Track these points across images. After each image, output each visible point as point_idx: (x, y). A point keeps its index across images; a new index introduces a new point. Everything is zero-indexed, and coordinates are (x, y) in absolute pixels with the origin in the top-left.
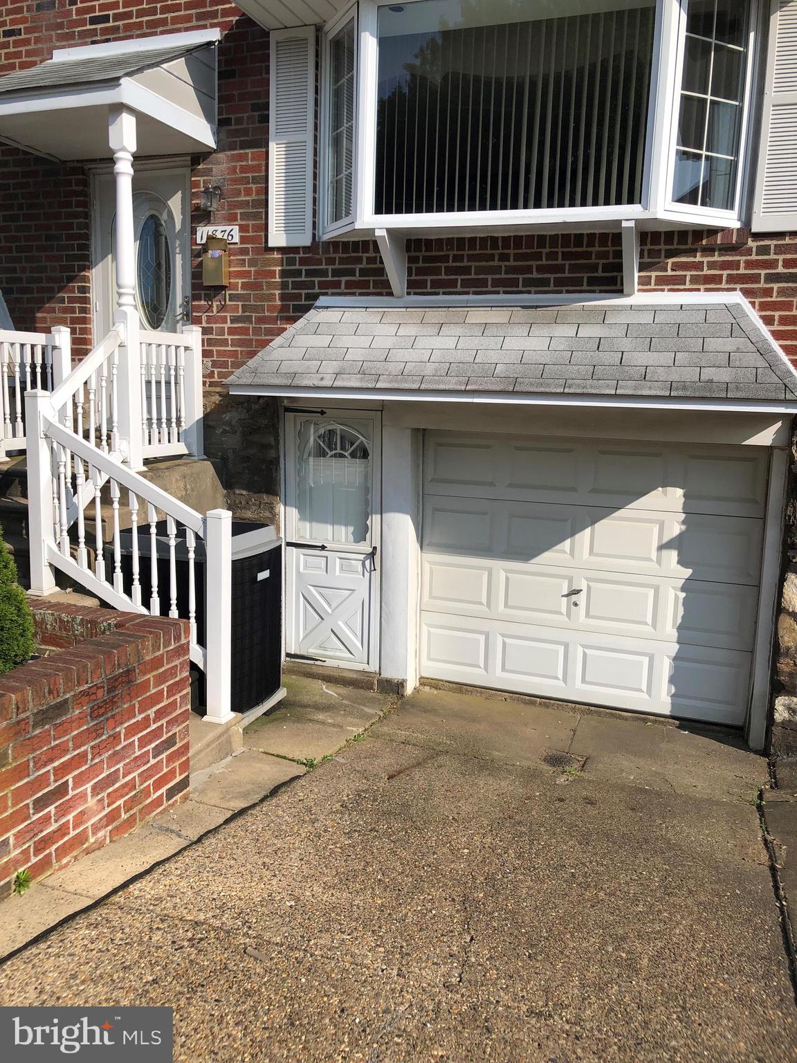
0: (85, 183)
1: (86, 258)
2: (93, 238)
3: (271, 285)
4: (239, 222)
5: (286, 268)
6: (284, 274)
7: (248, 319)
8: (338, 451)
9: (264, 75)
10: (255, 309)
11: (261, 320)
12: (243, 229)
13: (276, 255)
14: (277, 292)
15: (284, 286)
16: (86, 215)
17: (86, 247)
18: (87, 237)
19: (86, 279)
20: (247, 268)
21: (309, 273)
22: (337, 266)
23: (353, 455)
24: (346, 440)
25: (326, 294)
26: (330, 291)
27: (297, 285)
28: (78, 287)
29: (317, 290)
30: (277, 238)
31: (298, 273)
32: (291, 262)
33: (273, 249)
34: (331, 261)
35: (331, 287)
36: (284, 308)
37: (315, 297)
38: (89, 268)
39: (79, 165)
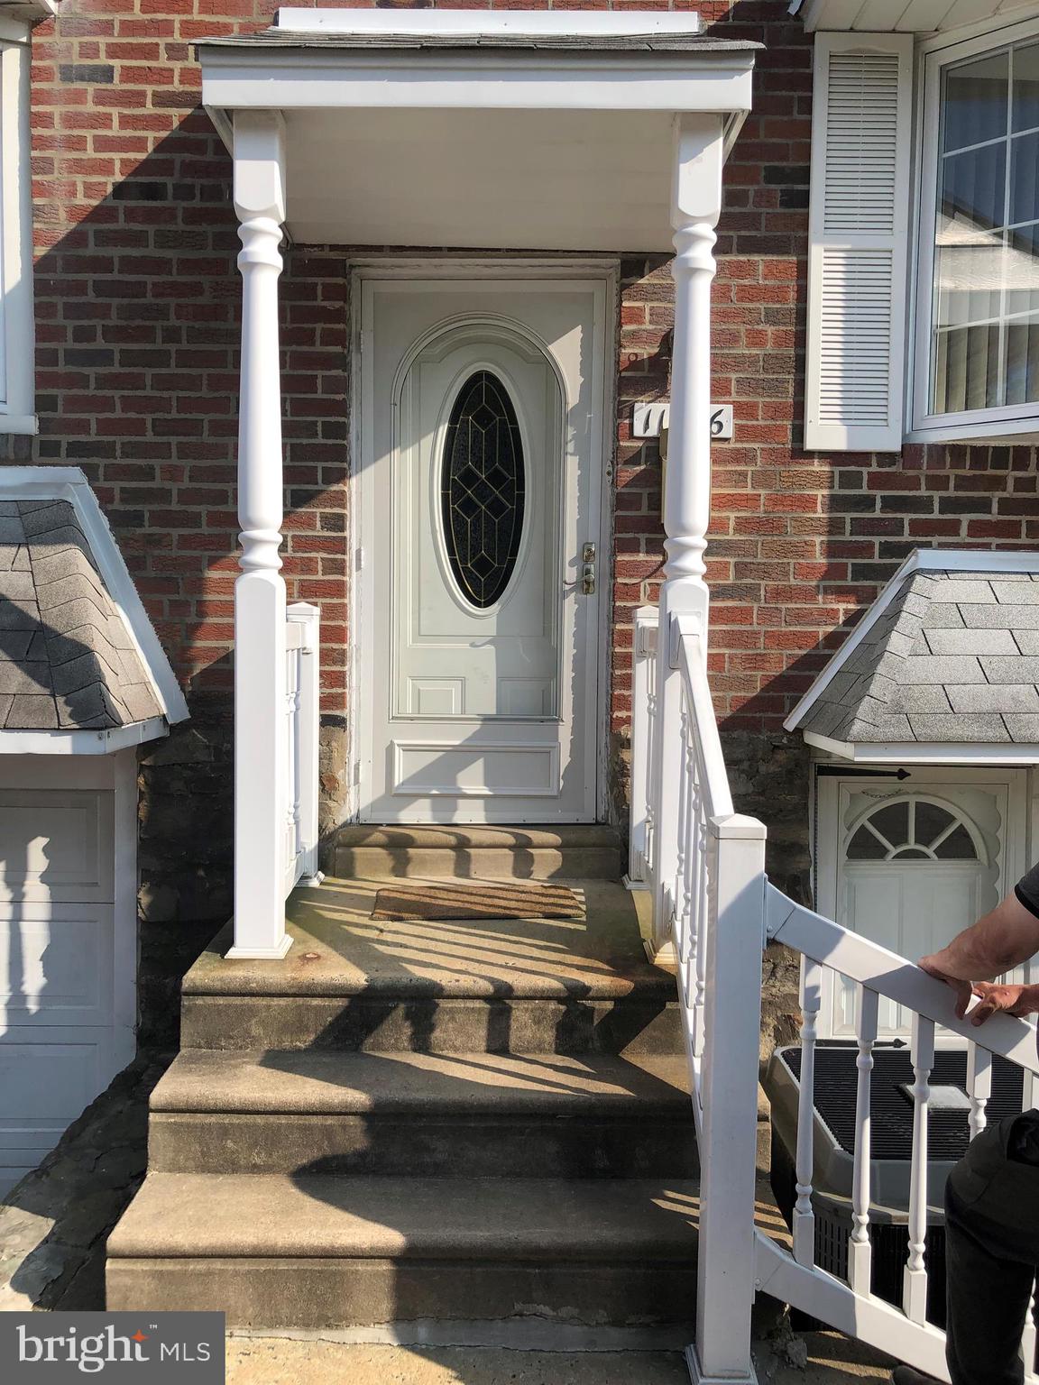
0: (342, 293)
1: (341, 453)
2: (353, 411)
3: (802, 525)
4: (734, 397)
5: (838, 491)
6: (835, 503)
7: (751, 592)
8: (912, 844)
9: (797, 116)
10: (765, 572)
11: (778, 594)
12: (740, 411)
13: (818, 467)
14: (818, 539)
15: (834, 526)
16: (343, 362)
17: (341, 431)
18: (342, 408)
19: (341, 499)
20: (749, 491)
21: (889, 504)
22: (951, 493)
23: (943, 853)
24: (933, 821)
25: (928, 545)
26: (935, 540)
27: (861, 527)
28: (324, 517)
29: (906, 537)
30: (825, 432)
31: (867, 503)
32: (849, 480)
33: (811, 455)
34: (937, 483)
35: (940, 532)
36: (833, 572)
37: (904, 550)
38: (342, 476)
39: (333, 255)
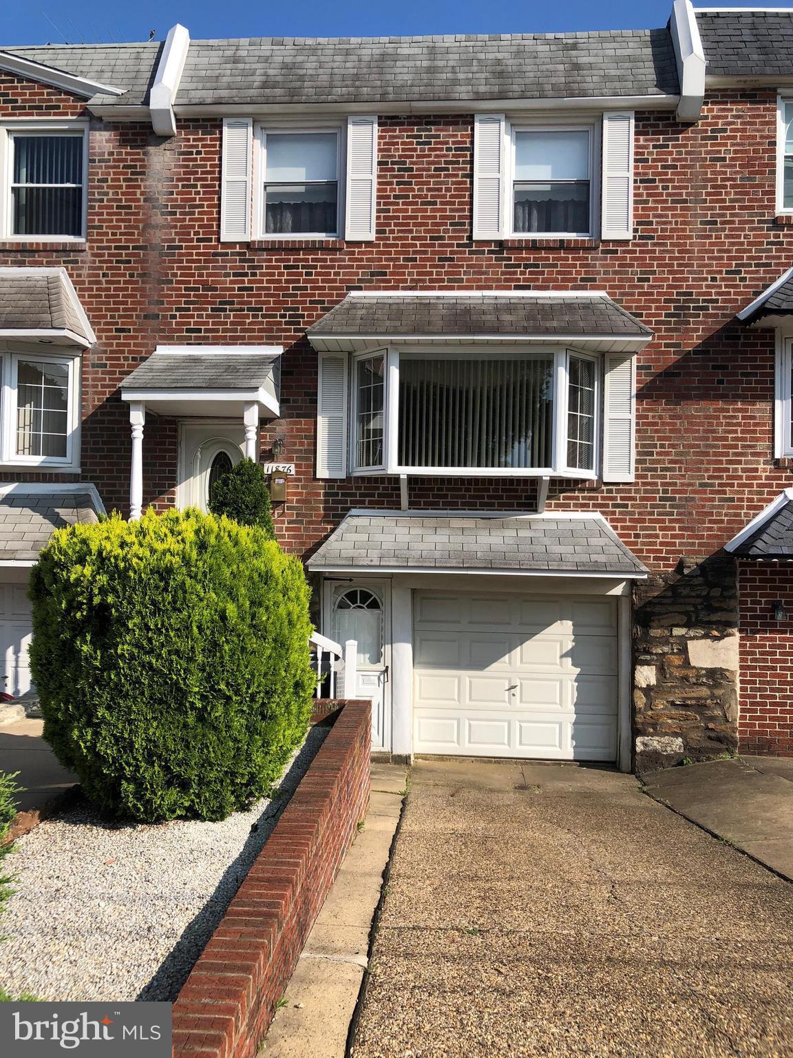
0: (176, 430)
1: (174, 479)
2: (179, 465)
3: (319, 502)
4: (295, 462)
5: (327, 491)
6: (326, 494)
7: (301, 522)
8: (359, 604)
9: (313, 376)
10: (305, 516)
11: (310, 523)
12: (297, 466)
13: (321, 483)
14: (321, 506)
15: (326, 502)
16: (175, 451)
17: (174, 472)
18: (175, 465)
19: (173, 493)
20: (300, 490)
21: (343, 495)
22: (363, 491)
23: (368, 607)
24: (365, 596)
25: (354, 508)
26: (358, 506)
27: (334, 502)
28: (168, 498)
29: (349, 505)
30: (323, 472)
31: (337, 494)
32: (331, 487)
33: (319, 479)
34: (358, 488)
35: (359, 504)
36: (326, 516)
37: (348, 509)
38: (174, 486)
39: (172, 419)
